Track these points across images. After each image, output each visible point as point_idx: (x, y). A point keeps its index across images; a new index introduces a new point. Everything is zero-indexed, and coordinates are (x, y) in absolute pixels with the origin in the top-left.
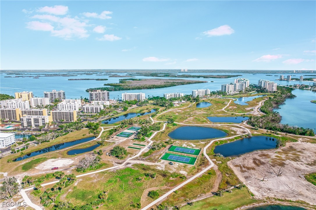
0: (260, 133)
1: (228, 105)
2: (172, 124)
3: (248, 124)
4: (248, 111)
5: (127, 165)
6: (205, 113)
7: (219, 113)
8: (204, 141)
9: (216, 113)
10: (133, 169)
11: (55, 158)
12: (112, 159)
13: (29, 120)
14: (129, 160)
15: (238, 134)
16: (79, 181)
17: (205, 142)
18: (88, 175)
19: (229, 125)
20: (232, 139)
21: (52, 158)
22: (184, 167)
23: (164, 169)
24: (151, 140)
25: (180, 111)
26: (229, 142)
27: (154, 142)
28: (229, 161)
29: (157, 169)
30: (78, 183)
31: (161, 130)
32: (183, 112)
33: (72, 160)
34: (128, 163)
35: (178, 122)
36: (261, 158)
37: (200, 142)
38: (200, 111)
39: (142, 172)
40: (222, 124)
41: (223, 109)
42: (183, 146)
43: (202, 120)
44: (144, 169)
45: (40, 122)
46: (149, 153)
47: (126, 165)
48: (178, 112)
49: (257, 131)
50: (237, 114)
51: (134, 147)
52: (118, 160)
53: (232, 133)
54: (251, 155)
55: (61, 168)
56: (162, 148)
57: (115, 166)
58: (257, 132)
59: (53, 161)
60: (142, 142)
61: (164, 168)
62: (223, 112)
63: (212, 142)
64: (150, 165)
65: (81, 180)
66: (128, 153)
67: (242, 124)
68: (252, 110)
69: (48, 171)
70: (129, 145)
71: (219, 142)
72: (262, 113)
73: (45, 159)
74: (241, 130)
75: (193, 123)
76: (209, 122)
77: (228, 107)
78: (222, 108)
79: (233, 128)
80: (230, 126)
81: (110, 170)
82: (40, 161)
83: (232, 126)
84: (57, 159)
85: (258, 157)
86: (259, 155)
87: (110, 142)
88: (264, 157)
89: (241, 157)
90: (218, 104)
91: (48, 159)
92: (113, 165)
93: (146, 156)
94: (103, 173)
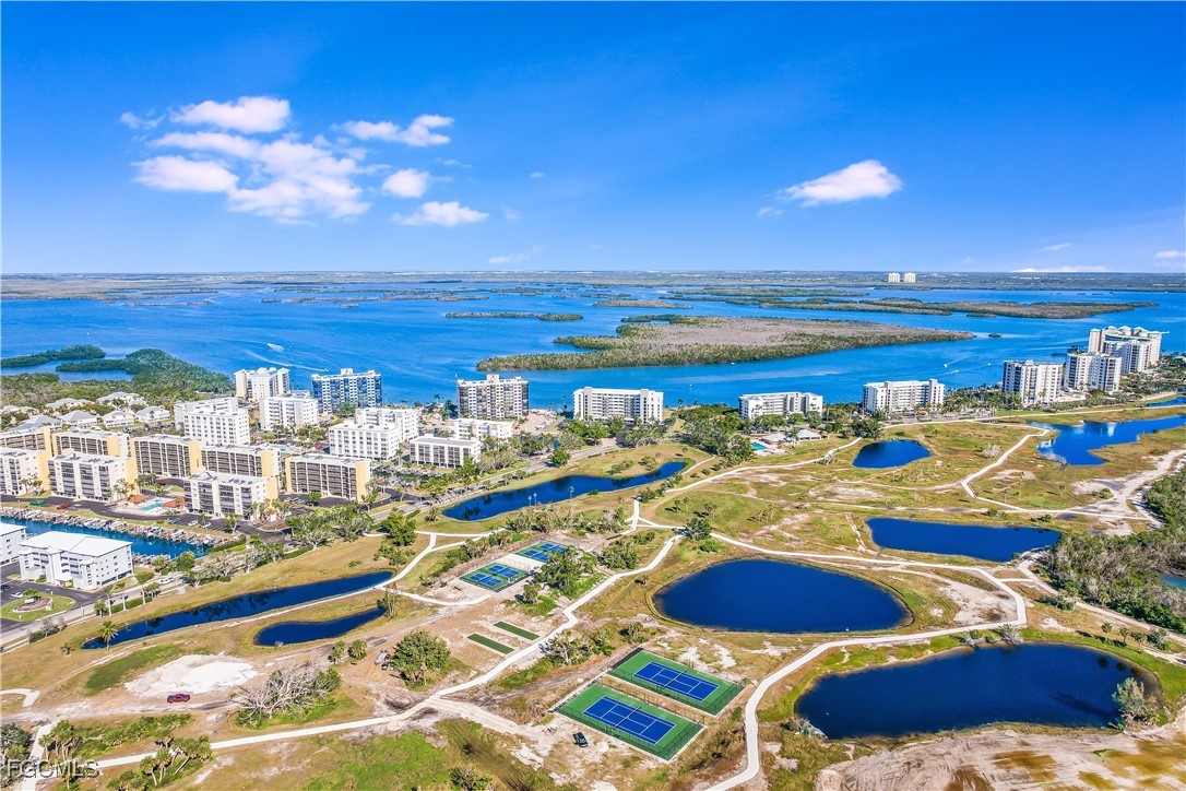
0: (1069, 630)
1: (1000, 461)
2: (703, 542)
3: (1036, 572)
4: (1083, 500)
5: (420, 717)
6: (874, 495)
7: (934, 499)
8: (784, 644)
9: (921, 499)
10: (429, 740)
11: (205, 651)
12: (385, 684)
13: (207, 490)
14: (442, 698)
15: (959, 624)
16: (219, 765)
17: (786, 650)
18: (264, 745)
19: (946, 566)
20: (920, 648)
21: (197, 651)
22: (626, 764)
23: (540, 760)
24: (574, 612)
25: (773, 478)
26: (892, 660)
27: (581, 620)
28: (833, 766)
29: (514, 758)
30: (215, 771)
31: (639, 567)
32: (783, 483)
33: (255, 668)
34: (430, 712)
35: (733, 536)
36: (1002, 771)
37: (767, 644)
38: (857, 486)
39: (454, 760)
40: (919, 560)
41: (964, 483)
42: (683, 657)
43: (837, 532)
44: (468, 749)
45: (235, 497)
46: (530, 677)
47: (414, 719)
48: (759, 486)
49: (1066, 614)
50: (1019, 510)
51: (495, 639)
52: (402, 692)
53: (937, 612)
54: (956, 750)
55: (201, 697)
56: (593, 657)
57: (375, 717)
58: (1060, 621)
59: (194, 665)
60: (534, 619)
61: (544, 757)
62: (959, 496)
63: (819, 650)
64: (498, 734)
65: (229, 761)
66: (456, 661)
67: (1012, 569)
68: (1103, 495)
69: (153, 707)
70: (482, 628)
71: (847, 656)
72: (1146, 516)
73: (175, 652)
74: (989, 601)
75: (793, 544)
76: (867, 545)
77: (994, 472)
78: (963, 476)
79: (955, 585)
80: (947, 577)
81: (347, 731)
82: (158, 658)
83: (958, 573)
84: (212, 656)
85: (987, 763)
86: (998, 751)
87: (421, 606)
88: (1018, 770)
89: (901, 754)
90: (956, 452)
91: (184, 652)
92: (370, 713)
93: (511, 686)
94: (319, 740)
